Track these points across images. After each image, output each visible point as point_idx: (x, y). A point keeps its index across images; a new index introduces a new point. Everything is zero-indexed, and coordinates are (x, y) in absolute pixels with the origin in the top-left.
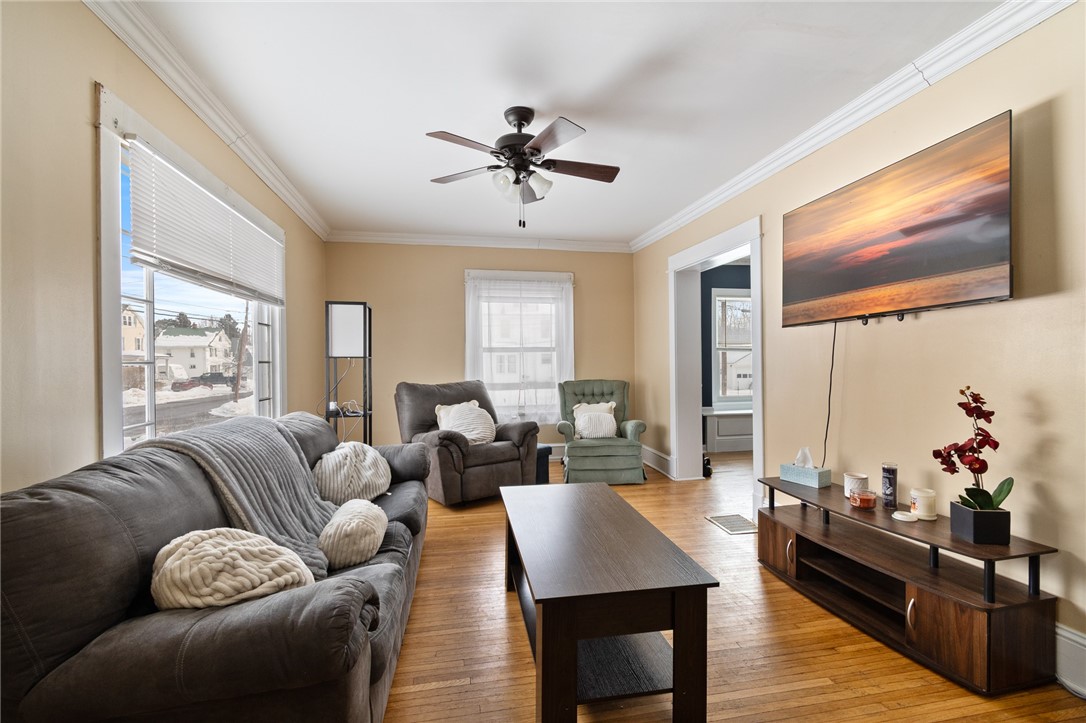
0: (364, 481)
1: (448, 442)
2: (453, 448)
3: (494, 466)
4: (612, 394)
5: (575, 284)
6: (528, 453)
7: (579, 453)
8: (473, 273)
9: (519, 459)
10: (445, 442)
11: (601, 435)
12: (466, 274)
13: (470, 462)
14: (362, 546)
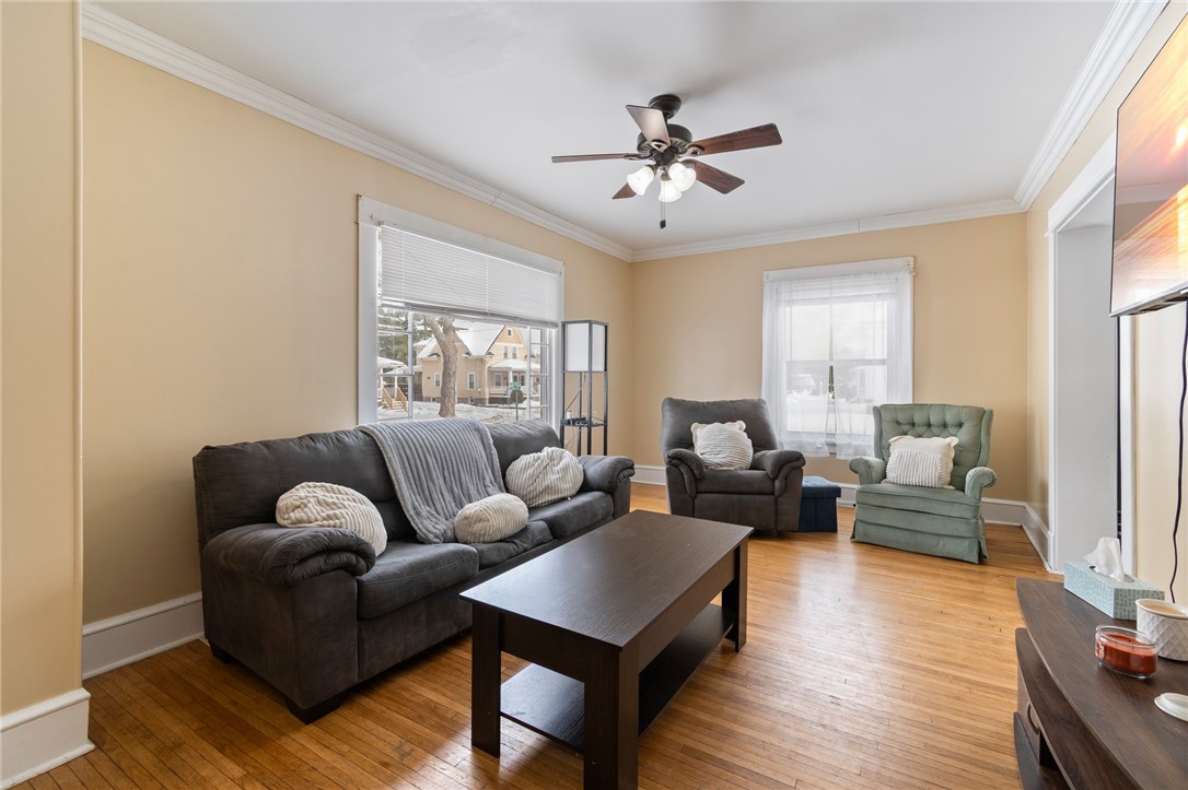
0: (547, 482)
1: (679, 462)
2: (683, 469)
3: (736, 496)
4: (960, 425)
5: (916, 273)
6: (785, 489)
7: (872, 500)
8: (773, 274)
9: (773, 494)
10: (674, 461)
11: (914, 480)
12: (765, 276)
13: (703, 486)
14: (475, 529)
